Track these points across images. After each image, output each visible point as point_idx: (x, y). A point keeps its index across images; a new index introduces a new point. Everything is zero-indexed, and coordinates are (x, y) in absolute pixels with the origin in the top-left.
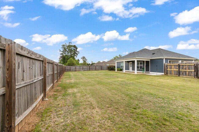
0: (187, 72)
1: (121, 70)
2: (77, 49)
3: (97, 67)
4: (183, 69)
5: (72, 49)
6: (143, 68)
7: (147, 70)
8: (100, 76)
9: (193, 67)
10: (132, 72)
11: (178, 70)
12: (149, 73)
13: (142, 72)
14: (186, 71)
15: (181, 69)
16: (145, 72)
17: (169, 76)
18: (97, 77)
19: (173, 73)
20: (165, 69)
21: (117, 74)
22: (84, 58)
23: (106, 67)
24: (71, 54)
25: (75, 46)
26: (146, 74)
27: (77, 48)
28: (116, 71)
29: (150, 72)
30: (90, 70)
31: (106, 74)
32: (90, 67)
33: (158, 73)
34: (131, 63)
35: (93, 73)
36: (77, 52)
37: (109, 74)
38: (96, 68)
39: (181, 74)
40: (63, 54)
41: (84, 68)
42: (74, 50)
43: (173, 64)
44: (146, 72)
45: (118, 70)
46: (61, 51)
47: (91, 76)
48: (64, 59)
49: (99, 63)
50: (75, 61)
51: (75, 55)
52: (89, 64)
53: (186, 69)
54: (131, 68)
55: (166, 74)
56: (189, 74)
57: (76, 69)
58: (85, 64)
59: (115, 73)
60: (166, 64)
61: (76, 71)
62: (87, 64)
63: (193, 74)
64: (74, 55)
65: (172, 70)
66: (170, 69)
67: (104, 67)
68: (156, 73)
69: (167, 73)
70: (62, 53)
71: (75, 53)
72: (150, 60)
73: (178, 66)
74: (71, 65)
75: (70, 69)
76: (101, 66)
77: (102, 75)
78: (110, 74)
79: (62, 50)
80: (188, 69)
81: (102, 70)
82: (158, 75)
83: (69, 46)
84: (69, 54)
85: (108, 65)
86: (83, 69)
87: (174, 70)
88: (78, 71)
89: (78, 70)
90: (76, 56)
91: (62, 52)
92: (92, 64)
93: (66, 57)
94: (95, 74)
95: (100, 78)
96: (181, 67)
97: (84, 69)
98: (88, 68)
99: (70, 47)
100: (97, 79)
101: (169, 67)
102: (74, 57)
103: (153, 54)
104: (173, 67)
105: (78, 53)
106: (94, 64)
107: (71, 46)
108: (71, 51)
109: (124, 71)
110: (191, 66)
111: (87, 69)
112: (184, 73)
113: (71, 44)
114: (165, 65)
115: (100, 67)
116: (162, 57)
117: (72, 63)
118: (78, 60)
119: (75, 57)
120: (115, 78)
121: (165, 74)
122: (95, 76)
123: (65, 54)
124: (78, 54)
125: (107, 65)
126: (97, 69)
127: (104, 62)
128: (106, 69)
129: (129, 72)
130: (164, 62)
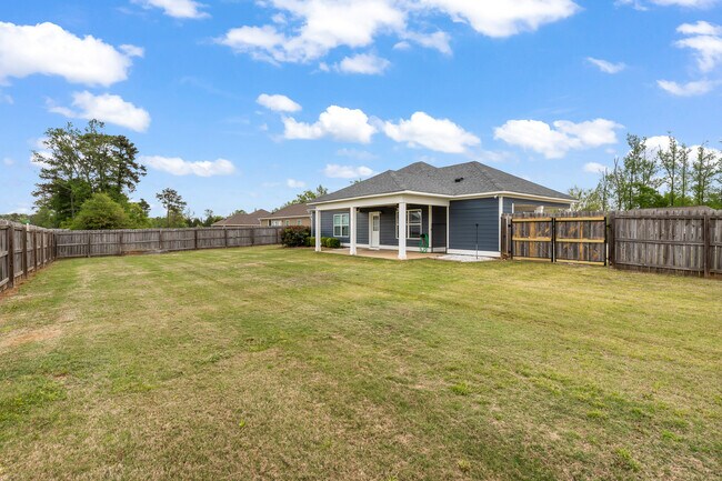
0: (581, 248)
1: (336, 244)
2: (135, 156)
3: (231, 234)
4: (566, 235)
5: (109, 154)
6: (423, 236)
7: (439, 241)
8: (248, 277)
9: (600, 228)
10: (382, 251)
11: (548, 239)
12: (445, 253)
13: (417, 249)
14: (576, 243)
15: (559, 235)
16: (429, 250)
17: (517, 262)
18: (235, 288)
19: (533, 249)
20: (504, 237)
21: (326, 260)
22: (169, 195)
23: (272, 232)
24: (102, 175)
25: (121, 142)
26: (433, 256)
27: (132, 151)
28: (318, 248)
29: (449, 251)
30: (196, 248)
31: (277, 267)
32: (200, 235)
33: (480, 253)
34: (377, 214)
35: (212, 265)
36: (135, 166)
37: (289, 265)
38: (226, 237)
39: (560, 253)
40: (54, 172)
41: (167, 237)
42: (121, 156)
43: (533, 219)
44: (435, 249)
45: (324, 245)
46: (41, 159)
47: (200, 282)
48: (64, 198)
49: (240, 215)
50: (127, 207)
51: (127, 179)
52: (197, 221)
53: (575, 236)
54: (375, 236)
55: (509, 253)
56: (585, 251)
57: (121, 243)
58: (175, 219)
59: (316, 259)
60: (508, 218)
61: (119, 254)
62: (189, 222)
63: (598, 254)
64: (120, 182)
65: (530, 239)
66: (522, 236)
67: (264, 232)
68: (474, 252)
69: (511, 252)
70: (49, 167)
71: (123, 171)
72: (447, 205)
73: (550, 224)
74: (103, 227)
75: (89, 245)
76: (252, 230)
77: (258, 274)
78: (296, 265)
79: (49, 155)
80: (584, 236)
81: (253, 243)
82: (480, 259)
83: (88, 137)
84: (93, 176)
85: (280, 224)
86: (161, 242)
87: (538, 239)
88: (133, 253)
89: (133, 248)
90: (129, 184)
91: (52, 163)
92: (210, 221)
93: (75, 190)
94: (222, 265)
95: (253, 290)
96: (560, 227)
97: (167, 246)
98: (191, 236)
99: (92, 144)
100: (237, 302)
101: (517, 229)
102: (118, 189)
103: (457, 181)
104: (532, 228)
105: (139, 171)
106: (218, 220)
107: (103, 139)
108: (101, 161)
109: (353, 247)
110: (592, 224)
111: (184, 243)
112: (571, 251)
113: (100, 131)
114: (504, 220)
115: (245, 233)
116: (494, 193)
117: (104, 216)
118: (144, 205)
119: (125, 189)
120: (326, 286)
121: (504, 257)
122: (224, 281)
123: (69, 172)
124: (140, 178)
125: (274, 224)
126: (231, 242)
127: (261, 213)
128: (271, 240)
129: (367, 250)
130: (501, 212)
